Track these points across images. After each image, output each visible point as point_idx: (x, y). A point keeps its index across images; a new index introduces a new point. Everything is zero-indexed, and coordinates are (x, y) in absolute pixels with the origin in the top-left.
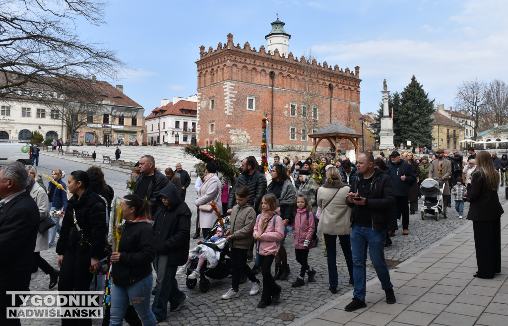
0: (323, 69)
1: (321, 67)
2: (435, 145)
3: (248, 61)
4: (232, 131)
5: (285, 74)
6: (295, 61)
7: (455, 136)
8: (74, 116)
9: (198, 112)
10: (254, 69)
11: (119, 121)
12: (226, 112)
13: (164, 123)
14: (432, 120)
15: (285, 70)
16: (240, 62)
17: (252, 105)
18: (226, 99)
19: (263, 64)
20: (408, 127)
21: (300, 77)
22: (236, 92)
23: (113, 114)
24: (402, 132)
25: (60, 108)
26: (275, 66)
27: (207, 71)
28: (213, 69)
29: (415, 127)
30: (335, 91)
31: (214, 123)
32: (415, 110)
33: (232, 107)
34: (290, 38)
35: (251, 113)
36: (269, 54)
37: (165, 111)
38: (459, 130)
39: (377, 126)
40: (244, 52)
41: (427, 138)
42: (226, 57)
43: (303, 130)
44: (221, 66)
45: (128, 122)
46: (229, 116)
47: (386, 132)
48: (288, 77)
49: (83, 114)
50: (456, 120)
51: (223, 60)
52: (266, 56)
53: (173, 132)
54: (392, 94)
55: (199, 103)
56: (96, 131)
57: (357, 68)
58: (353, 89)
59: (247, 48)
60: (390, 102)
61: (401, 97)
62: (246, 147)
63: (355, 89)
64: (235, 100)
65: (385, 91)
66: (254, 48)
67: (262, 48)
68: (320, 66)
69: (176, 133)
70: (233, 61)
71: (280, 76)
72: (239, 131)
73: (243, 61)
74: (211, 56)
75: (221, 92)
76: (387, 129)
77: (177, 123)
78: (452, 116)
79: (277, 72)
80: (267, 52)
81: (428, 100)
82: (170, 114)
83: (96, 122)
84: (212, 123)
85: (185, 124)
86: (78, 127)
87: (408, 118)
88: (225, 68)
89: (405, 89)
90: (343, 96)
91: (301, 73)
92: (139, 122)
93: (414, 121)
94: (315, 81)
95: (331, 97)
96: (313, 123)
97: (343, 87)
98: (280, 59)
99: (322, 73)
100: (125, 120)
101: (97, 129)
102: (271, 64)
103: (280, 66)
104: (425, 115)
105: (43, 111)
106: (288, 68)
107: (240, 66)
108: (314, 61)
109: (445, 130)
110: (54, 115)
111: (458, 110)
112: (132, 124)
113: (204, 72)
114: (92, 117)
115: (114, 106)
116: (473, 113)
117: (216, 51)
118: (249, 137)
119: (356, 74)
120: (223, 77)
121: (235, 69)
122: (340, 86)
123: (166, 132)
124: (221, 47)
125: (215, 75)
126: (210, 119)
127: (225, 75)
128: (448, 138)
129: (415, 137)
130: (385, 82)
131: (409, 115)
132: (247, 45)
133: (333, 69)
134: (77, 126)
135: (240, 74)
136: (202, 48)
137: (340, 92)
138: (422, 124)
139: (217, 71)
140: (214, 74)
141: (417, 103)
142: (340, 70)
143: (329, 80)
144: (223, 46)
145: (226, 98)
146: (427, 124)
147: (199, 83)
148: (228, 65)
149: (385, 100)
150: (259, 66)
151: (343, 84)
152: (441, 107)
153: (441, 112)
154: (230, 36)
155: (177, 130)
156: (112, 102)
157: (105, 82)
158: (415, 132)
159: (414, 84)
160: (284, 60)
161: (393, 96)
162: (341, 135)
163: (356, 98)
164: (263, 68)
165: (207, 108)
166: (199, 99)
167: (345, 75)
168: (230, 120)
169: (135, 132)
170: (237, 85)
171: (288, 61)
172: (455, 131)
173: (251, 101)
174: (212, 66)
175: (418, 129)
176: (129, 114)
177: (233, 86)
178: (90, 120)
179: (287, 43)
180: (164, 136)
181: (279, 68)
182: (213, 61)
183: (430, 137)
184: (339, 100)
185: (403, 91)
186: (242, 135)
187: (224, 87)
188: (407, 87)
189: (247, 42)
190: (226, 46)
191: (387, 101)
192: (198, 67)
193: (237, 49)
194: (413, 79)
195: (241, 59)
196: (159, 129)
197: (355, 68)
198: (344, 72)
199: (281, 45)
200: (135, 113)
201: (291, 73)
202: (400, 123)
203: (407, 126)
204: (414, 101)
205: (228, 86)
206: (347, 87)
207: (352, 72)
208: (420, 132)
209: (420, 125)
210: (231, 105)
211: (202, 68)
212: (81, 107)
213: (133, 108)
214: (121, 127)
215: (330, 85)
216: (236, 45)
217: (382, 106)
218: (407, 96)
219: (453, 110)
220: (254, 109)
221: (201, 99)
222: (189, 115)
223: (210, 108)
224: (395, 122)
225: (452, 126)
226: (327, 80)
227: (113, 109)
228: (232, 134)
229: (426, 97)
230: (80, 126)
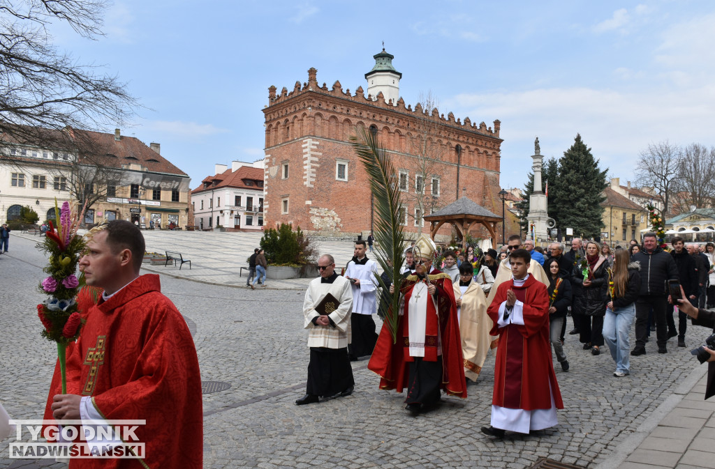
0: (448, 123)
1: (445, 119)
2: (606, 235)
3: (338, 109)
4: (314, 211)
5: (392, 129)
6: (408, 110)
7: (633, 222)
8: (88, 189)
9: (265, 183)
10: (347, 120)
11: (154, 195)
12: (305, 183)
13: (219, 198)
14: (603, 199)
15: (393, 123)
16: (327, 110)
17: (344, 173)
18: (306, 165)
19: (361, 113)
20: (568, 208)
21: (414, 134)
22: (321, 154)
23: (145, 184)
24: (560, 216)
25: (68, 174)
26: (377, 118)
27: (279, 123)
28: (287, 120)
29: (579, 209)
30: (465, 155)
31: (288, 199)
32: (579, 183)
33: (315, 175)
34: (401, 78)
35: (342, 185)
36: (370, 100)
37: (221, 181)
38: (640, 214)
39: (524, 206)
40: (333, 95)
41: (595, 224)
42: (306, 102)
43: (417, 211)
44: (299, 115)
45: (166, 196)
46: (310, 188)
47: (537, 215)
48: (397, 134)
49: (100, 183)
50: (637, 201)
51: (302, 106)
52: (365, 102)
53: (232, 212)
54: (546, 160)
55: (267, 170)
56: (120, 209)
57: (497, 123)
58: (490, 152)
59: (338, 90)
60: (543, 171)
61: (559, 165)
62: (334, 234)
63: (494, 153)
64: (318, 165)
65: (537, 155)
66: (348, 90)
67: (360, 91)
68: (443, 119)
69: (235, 213)
70: (316, 108)
71: (385, 132)
72: (323, 211)
73: (331, 109)
74: (285, 101)
75: (299, 154)
76: (539, 210)
77: (238, 199)
78: (630, 194)
79: (380, 126)
80: (367, 97)
81: (598, 170)
82: (228, 186)
83: (120, 195)
84: (285, 199)
85: (250, 200)
86: (93, 202)
87: (568, 195)
88: (305, 118)
89: (566, 154)
90: (476, 163)
91: (416, 128)
92: (183, 197)
93: (577, 200)
94: (435, 139)
95: (459, 163)
96: (431, 200)
97: (477, 150)
98: (385, 107)
99: (445, 129)
100: (162, 193)
101: (121, 205)
102: (372, 114)
103: (385, 117)
104: (593, 192)
105: (43, 178)
106: (396, 120)
107: (327, 115)
108: (435, 112)
109: (620, 214)
110: (58, 184)
111: (639, 186)
112: (173, 200)
113: (274, 125)
114: (114, 188)
115: (147, 172)
116: (660, 190)
117: (291, 93)
118: (339, 220)
119: (496, 131)
120: (302, 132)
121: (319, 120)
122: (473, 148)
123: (221, 212)
124: (299, 88)
125: (290, 128)
126: (283, 193)
127: (305, 128)
128: (625, 225)
129: (578, 223)
130: (537, 142)
131: (570, 191)
132: (338, 85)
133: (463, 124)
134: (92, 200)
135: (326, 127)
136: (272, 89)
137: (472, 157)
138: (590, 204)
139: (293, 123)
140: (288, 128)
141: (582, 173)
142: (472, 125)
143: (456, 139)
144: (302, 86)
145: (305, 162)
146: (596, 204)
147: (268, 140)
148: (308, 114)
149: (536, 169)
150: (355, 116)
151: (477, 145)
152: (615, 182)
153: (615, 188)
154: (312, 72)
155: (237, 208)
156: (143, 167)
157: (134, 138)
158: (578, 215)
159: (579, 147)
160: (392, 108)
161: (548, 163)
162: (471, 217)
163: (494, 166)
164: (360, 120)
165: (278, 177)
166: (267, 164)
167: (480, 132)
168: (311, 194)
169: (177, 211)
170: (322, 144)
171: (396, 110)
172: (634, 216)
173: (342, 167)
174: (287, 115)
175: (583, 212)
176: (168, 185)
177: (317, 145)
178: (112, 193)
179: (396, 84)
180: (218, 217)
181: (384, 120)
182: (288, 109)
183: (600, 223)
184: (471, 168)
185: (563, 156)
186: (329, 216)
187: (303, 146)
188: (569, 151)
189: (338, 81)
190: (306, 86)
191: (540, 169)
192: (265, 117)
193: (322, 91)
194: (578, 139)
195: (328, 105)
196: (212, 207)
197: (494, 122)
198: (478, 128)
199: (388, 88)
200: (177, 183)
201: (401, 127)
202: (557, 203)
203: (567, 206)
204: (578, 171)
205: (309, 144)
206: (482, 150)
207: (490, 128)
208: (585, 217)
209: (586, 205)
210: (313, 173)
211: (272, 118)
212: (97, 172)
213: (175, 176)
214: (156, 204)
215: (457, 146)
216: (321, 86)
217: (532, 178)
218: (568, 164)
219: (633, 186)
220: (346, 179)
221: (270, 164)
222: (255, 187)
223: (283, 177)
224: (550, 200)
225: (630, 209)
226: (454, 140)
227: (144, 177)
228: (313, 215)
229: (596, 165)
230: (96, 200)
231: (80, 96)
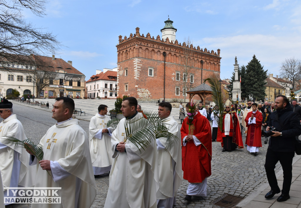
0: (197, 51)
1: (196, 49)
2: (267, 99)
3: (149, 45)
4: (139, 90)
5: (173, 53)
6: (179, 45)
8: (41, 81)
9: (118, 78)
10: (153, 50)
11: (70, 83)
12: (135, 78)
13: (98, 85)
14: (266, 83)
15: (173, 51)
16: (144, 46)
17: (152, 73)
18: (135, 70)
19: (159, 47)
20: (250, 88)
21: (182, 56)
22: (142, 65)
24: (247, 91)
25: (32, 75)
26: (166, 49)
27: (123, 52)
28: (127, 50)
29: (255, 88)
30: (205, 65)
31: (127, 85)
32: (254, 77)
33: (139, 74)
34: (176, 31)
35: (151, 78)
36: (163, 41)
37: (99, 77)
38: (282, 90)
39: (230, 87)
40: (147, 39)
41: (262, 94)
42: (135, 42)
43: (184, 89)
44: (132, 48)
45: (75, 84)
46: (137, 80)
47: (236, 91)
48: (175, 56)
49: (46, 79)
50: (280, 84)
51: (133, 44)
52: (161, 42)
53: (104, 91)
54: (240, 66)
55: (118, 72)
56: (55, 90)
57: (219, 50)
58: (216, 63)
59: (149, 37)
60: (239, 71)
61: (246, 69)
62: (148, 100)
63: (217, 63)
64: (140, 70)
65: (236, 64)
66: (153, 37)
67: (158, 37)
68: (195, 49)
69: (105, 91)
70: (139, 45)
71: (170, 55)
72: (143, 90)
73: (146, 45)
74: (126, 42)
75: (132, 65)
76: (237, 88)
77: (106, 85)
78: (278, 81)
79: (167, 53)
80: (161, 40)
81: (263, 70)
82: (101, 79)
83: (55, 84)
84: (126, 85)
85: (111, 85)
86: (43, 87)
87: (250, 82)
88: (134, 49)
89: (249, 64)
90: (210, 68)
91: (183, 53)
92: (82, 84)
93: (254, 84)
94: (192, 58)
95: (202, 69)
96: (190, 84)
97: (210, 62)
98: (170, 44)
99: (196, 53)
100: (73, 83)
101: (56, 88)
102: (164, 47)
103: (169, 48)
104: (261, 80)
105: (22, 77)
106: (175, 50)
107: (144, 48)
108: (192, 46)
109: (273, 89)
110: (28, 79)
111: (282, 77)
112: (78, 86)
113: (121, 52)
114: (52, 81)
115: (66, 74)
116: (291, 79)
117: (129, 39)
118: (150, 94)
119: (218, 54)
120: (133, 55)
121: (140, 50)
122: (208, 61)
123: (99, 90)
124: (132, 36)
125: (128, 54)
126: (125, 82)
127: (134, 54)
128: (275, 94)
129: (254, 94)
130: (236, 59)
131: (251, 80)
132: (149, 34)
133: (204, 51)
134: (43, 86)
135: (144, 53)
136: (120, 37)
137: (208, 65)
138: (259, 85)
139: (129, 51)
140: (127, 54)
141: (256, 72)
142: (208, 51)
143: (201, 57)
144: (133, 35)
145: (135, 69)
146: (263, 85)
147: (119, 59)
148: (136, 47)
149: (236, 70)
150: (156, 48)
151: (210, 60)
152: (271, 76)
153: (271, 78)
154: (138, 29)
155: (106, 89)
156: (65, 71)
157: (61, 59)
158: (254, 91)
159: (255, 60)
160: (172, 44)
161: (241, 68)
162: (207, 92)
163: (217, 69)
164: (159, 50)
165: (123, 75)
166: (118, 69)
167: (211, 54)
168: (138, 83)
169: (80, 91)
170: (142, 61)
171: (175, 45)
172: (279, 90)
173: (151, 71)
174: (127, 48)
175: (257, 89)
176: (76, 79)
177: (140, 61)
178: (51, 83)
179: (175, 34)
180: (98, 93)
181: (169, 50)
182: (127, 45)
183: (264, 94)
184: (207, 70)
185: (248, 65)
186: (145, 92)
187: (134, 61)
188: (250, 62)
189: (149, 33)
190: (135, 35)
191: (237, 70)
192: (117, 49)
193: (142, 37)
194: (254, 57)
195: (144, 44)
196: (95, 89)
197: (217, 50)
198: (211, 52)
199: (171, 35)
200: (80, 79)
201: (176, 53)
202: (245, 85)
203: (250, 87)
204: (254, 71)
205: (136, 61)
206: (212, 62)
207: (216, 53)
208: (258, 91)
210: (138, 73)
211: (120, 49)
212: (45, 74)
213: (78, 75)
214: (71, 87)
215: (201, 61)
216: (141, 35)
217: (234, 74)
218: (250, 68)
219: (279, 77)
220: (153, 76)
221: (119, 70)
222: (113, 80)
223: (125, 75)
224: (242, 84)
225: (277, 88)
226: (200, 58)
227: (65, 76)
228: (138, 91)
229: (262, 68)
230: (44, 86)
231: (36, 41)
